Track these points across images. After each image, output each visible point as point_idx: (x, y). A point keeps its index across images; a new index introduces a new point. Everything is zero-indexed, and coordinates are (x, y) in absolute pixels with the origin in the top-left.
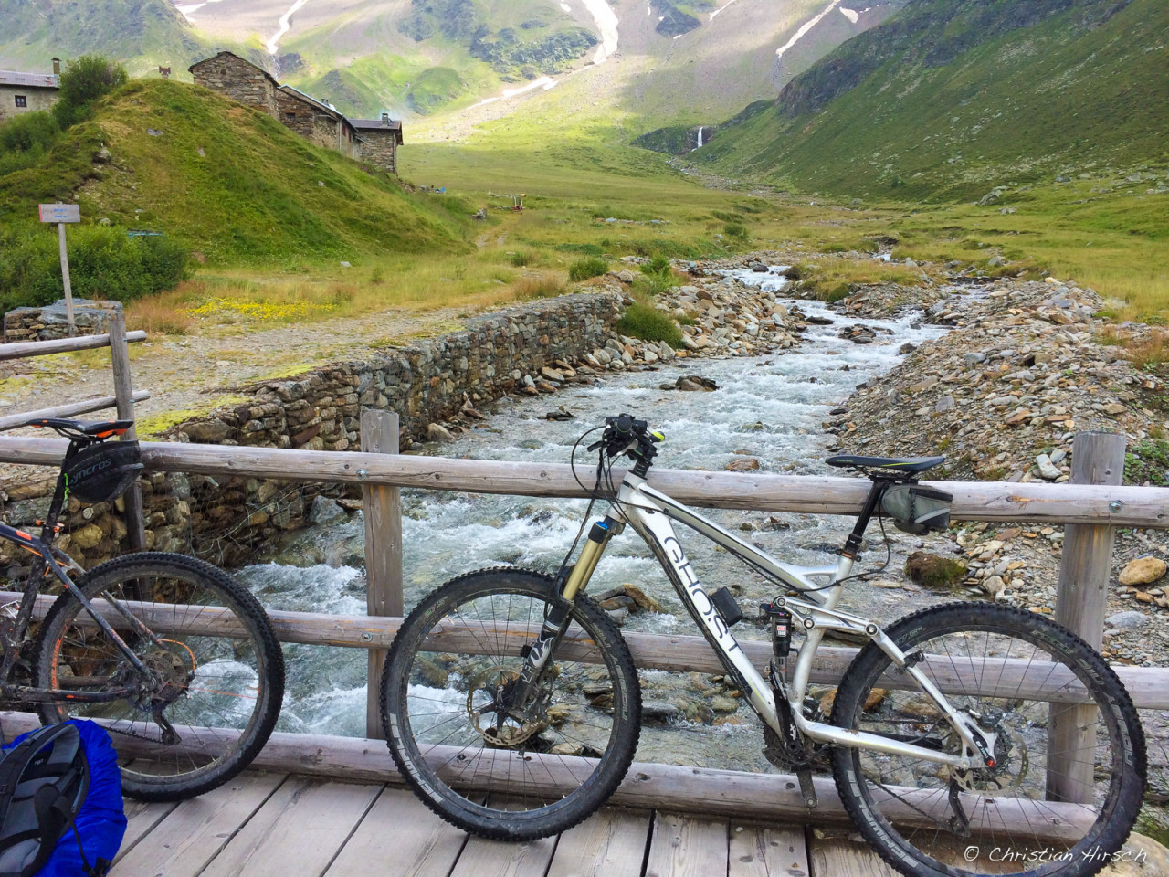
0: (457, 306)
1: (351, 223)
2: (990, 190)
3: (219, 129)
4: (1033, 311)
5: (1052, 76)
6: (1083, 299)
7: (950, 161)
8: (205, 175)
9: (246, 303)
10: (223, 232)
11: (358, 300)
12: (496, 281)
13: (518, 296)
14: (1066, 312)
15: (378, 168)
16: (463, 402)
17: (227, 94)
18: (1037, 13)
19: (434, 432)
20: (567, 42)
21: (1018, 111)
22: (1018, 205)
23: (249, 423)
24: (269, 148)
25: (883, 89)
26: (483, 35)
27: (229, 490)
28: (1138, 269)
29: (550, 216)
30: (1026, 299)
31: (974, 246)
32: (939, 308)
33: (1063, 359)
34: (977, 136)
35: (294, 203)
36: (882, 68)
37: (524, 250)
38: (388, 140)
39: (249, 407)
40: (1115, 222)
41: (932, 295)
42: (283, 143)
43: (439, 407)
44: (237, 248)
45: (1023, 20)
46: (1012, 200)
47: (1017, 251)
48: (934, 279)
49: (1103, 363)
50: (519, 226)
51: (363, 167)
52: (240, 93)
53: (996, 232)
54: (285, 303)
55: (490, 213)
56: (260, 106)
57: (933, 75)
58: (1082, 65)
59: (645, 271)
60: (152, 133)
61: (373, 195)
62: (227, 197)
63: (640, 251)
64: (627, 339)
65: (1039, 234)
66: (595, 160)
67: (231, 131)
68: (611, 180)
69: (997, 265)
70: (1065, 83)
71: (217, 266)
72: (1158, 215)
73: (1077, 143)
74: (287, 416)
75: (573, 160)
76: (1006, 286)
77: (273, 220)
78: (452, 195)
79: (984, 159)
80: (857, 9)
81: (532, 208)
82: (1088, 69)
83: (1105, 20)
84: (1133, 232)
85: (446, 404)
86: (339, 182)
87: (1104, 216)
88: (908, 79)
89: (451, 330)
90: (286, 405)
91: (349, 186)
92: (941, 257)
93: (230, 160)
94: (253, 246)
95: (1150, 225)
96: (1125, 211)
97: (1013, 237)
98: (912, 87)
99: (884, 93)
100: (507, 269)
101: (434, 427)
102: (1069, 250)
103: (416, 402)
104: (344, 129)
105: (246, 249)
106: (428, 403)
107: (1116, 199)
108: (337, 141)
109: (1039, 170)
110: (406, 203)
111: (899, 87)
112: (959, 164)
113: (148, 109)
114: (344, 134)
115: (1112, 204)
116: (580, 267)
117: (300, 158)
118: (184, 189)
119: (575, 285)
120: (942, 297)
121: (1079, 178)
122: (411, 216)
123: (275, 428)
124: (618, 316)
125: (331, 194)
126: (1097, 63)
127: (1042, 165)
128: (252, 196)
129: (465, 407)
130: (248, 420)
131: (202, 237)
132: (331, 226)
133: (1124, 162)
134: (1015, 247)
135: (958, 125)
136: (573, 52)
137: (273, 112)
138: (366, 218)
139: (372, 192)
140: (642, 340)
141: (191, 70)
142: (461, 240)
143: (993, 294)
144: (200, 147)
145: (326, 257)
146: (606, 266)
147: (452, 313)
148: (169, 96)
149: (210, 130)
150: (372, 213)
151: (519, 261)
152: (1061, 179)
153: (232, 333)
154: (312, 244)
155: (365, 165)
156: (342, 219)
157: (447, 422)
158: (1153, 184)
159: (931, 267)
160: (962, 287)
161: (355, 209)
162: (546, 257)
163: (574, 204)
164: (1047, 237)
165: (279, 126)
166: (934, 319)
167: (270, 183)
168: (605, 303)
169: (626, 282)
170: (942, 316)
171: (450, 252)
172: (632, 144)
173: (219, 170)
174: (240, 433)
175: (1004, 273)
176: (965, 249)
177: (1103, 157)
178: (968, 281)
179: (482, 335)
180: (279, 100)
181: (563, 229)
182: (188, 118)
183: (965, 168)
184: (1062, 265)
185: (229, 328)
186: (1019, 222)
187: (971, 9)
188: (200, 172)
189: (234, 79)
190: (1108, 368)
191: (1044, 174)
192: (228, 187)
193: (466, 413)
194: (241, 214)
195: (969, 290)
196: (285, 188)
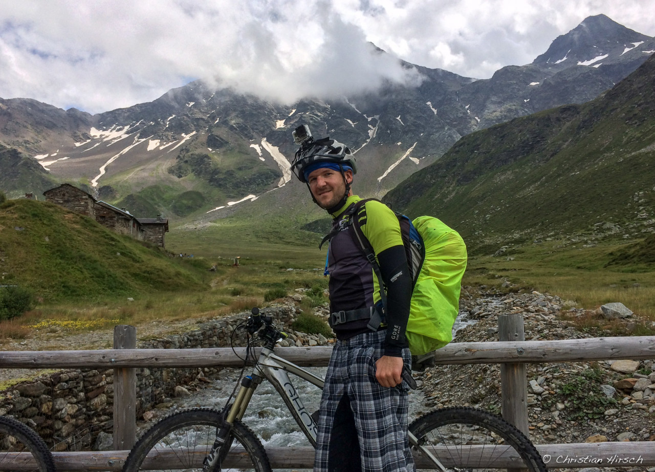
0: (195, 318)
1: (135, 275)
2: (499, 248)
3: (58, 225)
4: (526, 308)
5: (525, 188)
6: (553, 301)
7: (476, 233)
8: (48, 251)
9: (66, 321)
10: (56, 284)
11: (136, 317)
12: (221, 304)
13: (233, 311)
14: (544, 308)
15: (153, 245)
16: (198, 373)
17: (65, 207)
18: (512, 157)
19: (179, 392)
20: (263, 177)
21: (509, 207)
22: (516, 256)
23: (59, 384)
24: (88, 235)
25: (436, 197)
26: (216, 174)
27: (42, 428)
28: (583, 286)
29: (254, 268)
30: (523, 303)
31: (493, 277)
32: (476, 310)
33: (540, 327)
34: (489, 220)
35: (101, 265)
36: (435, 186)
37: (238, 286)
38: (159, 229)
39: (60, 374)
40: (569, 263)
41: (472, 303)
42: (97, 232)
43: (183, 376)
44: (65, 293)
45: (505, 161)
46: (512, 253)
47: (516, 279)
48: (473, 295)
49: (561, 329)
50: (236, 274)
51: (144, 244)
52: (72, 205)
53: (504, 270)
54: (90, 320)
55: (220, 268)
56: (84, 212)
57: (462, 189)
58: (539, 183)
59: (309, 294)
60: (18, 229)
61: (149, 260)
62: (60, 263)
63: (307, 286)
64: (299, 333)
65: (528, 270)
66: (281, 238)
67: (66, 226)
68: (290, 248)
69: (507, 287)
70: (532, 192)
71: (51, 304)
72: (591, 258)
73: (542, 222)
74: (84, 381)
75: (268, 238)
76: (513, 297)
77: (88, 275)
78: (197, 258)
79: (495, 232)
80: (418, 158)
81: (244, 265)
82: (542, 185)
83: (548, 160)
84: (579, 268)
85: (187, 374)
86: (130, 252)
87: (562, 260)
88: (449, 192)
89: (191, 329)
90: (84, 374)
91: (135, 255)
92: (476, 283)
93: (64, 243)
94: (74, 291)
95: (587, 264)
96: (573, 257)
97: (514, 272)
98: (452, 196)
99: (437, 199)
100: (228, 297)
101: (179, 388)
102: (545, 278)
103: (168, 373)
104: (134, 224)
105: (69, 293)
106: (176, 374)
107: (567, 251)
108: (129, 230)
109: (524, 237)
110: (169, 263)
111: (445, 196)
112: (481, 235)
113: (16, 216)
114: (134, 226)
115: (566, 253)
116: (270, 293)
117: (107, 240)
118: (34, 259)
119: (267, 303)
120: (478, 305)
121: (546, 241)
122: (172, 270)
123: (76, 388)
124: (293, 320)
125: (124, 259)
126: (546, 182)
127: (526, 234)
128: (76, 262)
129: (199, 376)
130: (59, 382)
131: (42, 287)
132: (124, 277)
133: (569, 231)
134: (516, 277)
135: (478, 214)
136: (267, 181)
137: (92, 215)
138: (144, 272)
139: (149, 258)
140: (308, 333)
141: (44, 194)
142: (202, 283)
143: (505, 301)
144: (46, 236)
145: (119, 295)
146: (286, 292)
147: (194, 321)
148: (30, 208)
149: (53, 226)
150: (148, 269)
151: (235, 293)
152: (536, 241)
153: (55, 337)
154: (111, 288)
155: (145, 243)
156: (130, 274)
157: (187, 385)
158: (586, 242)
159: (471, 289)
160: (489, 299)
161: (138, 268)
162: (252, 290)
163: (268, 262)
164: (532, 272)
165: (96, 223)
166: (475, 316)
167: (87, 255)
168: (285, 312)
169: (297, 301)
170: (479, 314)
171: (195, 290)
172: (301, 229)
173: (57, 248)
174: (53, 391)
175: (512, 291)
176: (488, 279)
177: (557, 229)
178: (492, 296)
179: (210, 332)
180: (97, 209)
181: (262, 275)
182: (40, 220)
183: (485, 237)
184: (541, 285)
185: (53, 334)
186: (517, 264)
187: (477, 156)
188: (45, 250)
189: (70, 198)
190: (563, 331)
191: (527, 239)
192: (61, 258)
193: (200, 380)
194: (68, 273)
195: (493, 301)
196: (96, 257)
